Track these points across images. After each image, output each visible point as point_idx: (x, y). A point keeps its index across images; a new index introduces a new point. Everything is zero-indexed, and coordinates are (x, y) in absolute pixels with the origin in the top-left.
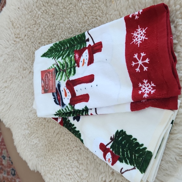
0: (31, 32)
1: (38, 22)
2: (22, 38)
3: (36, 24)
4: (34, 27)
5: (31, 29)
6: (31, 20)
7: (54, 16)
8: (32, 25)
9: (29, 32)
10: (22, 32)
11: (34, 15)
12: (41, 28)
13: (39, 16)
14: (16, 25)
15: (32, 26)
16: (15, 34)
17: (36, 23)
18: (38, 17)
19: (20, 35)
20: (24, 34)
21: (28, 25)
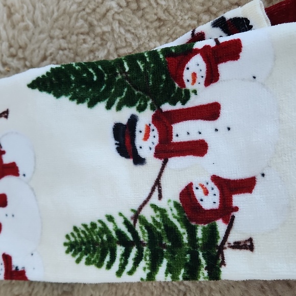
0: (66, 52)
1: (98, 30)
2: (31, 61)
3: (93, 35)
4: (82, 41)
5: (70, 46)
6: (77, 20)
7: (159, 27)
8: (77, 35)
9: (61, 52)
10: (37, 45)
11: (92, 6)
12: (106, 52)
13: (110, 14)
14: (23, 21)
15: (74, 38)
16: (10, 46)
17: (93, 31)
18: (104, 15)
19: (27, 53)
20: (42, 52)
21: (62, 30)
